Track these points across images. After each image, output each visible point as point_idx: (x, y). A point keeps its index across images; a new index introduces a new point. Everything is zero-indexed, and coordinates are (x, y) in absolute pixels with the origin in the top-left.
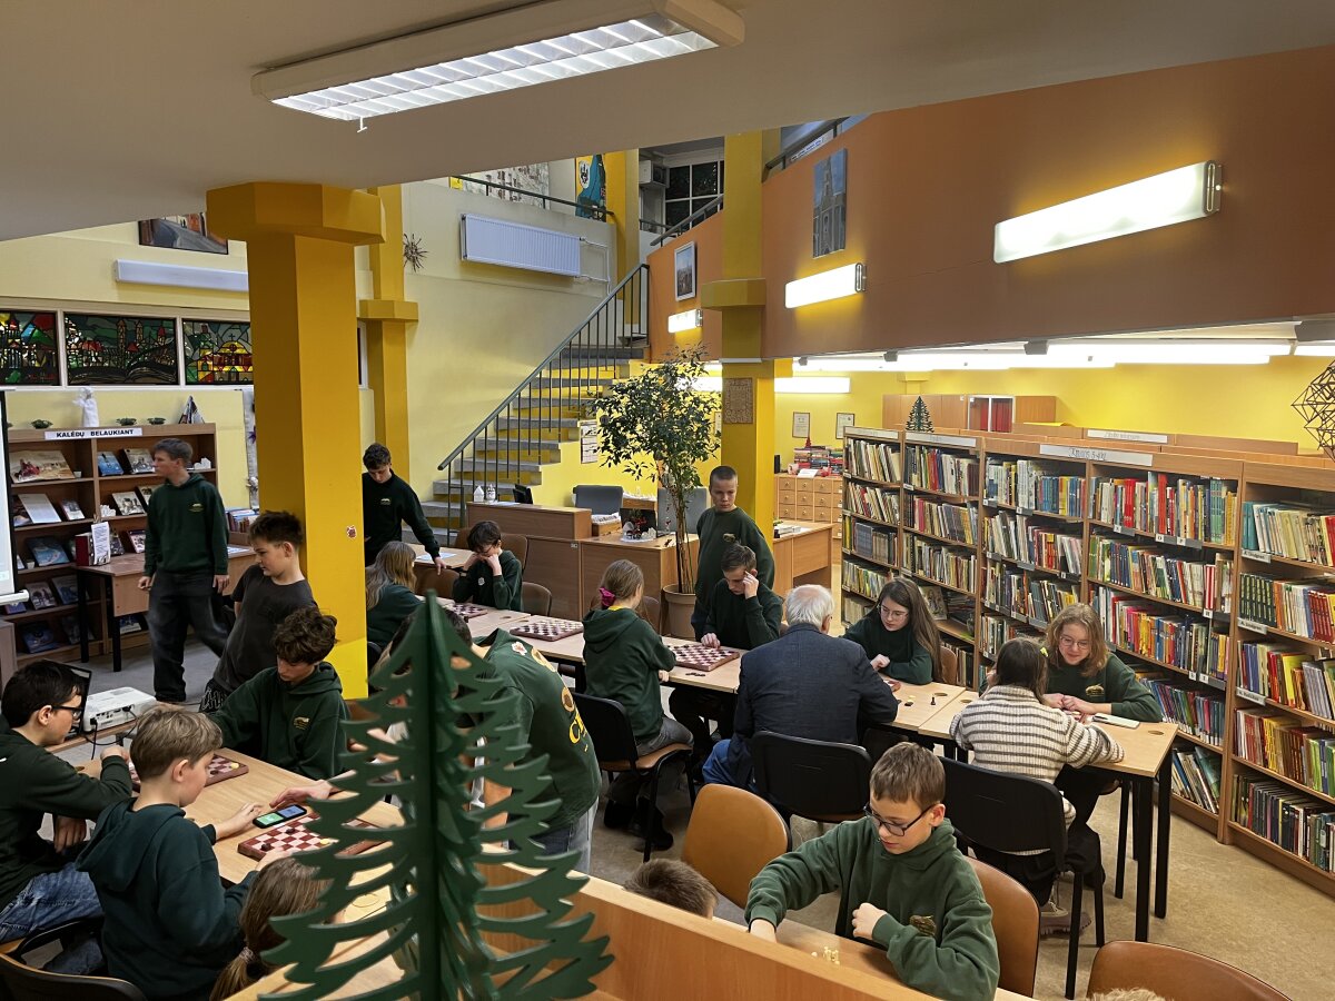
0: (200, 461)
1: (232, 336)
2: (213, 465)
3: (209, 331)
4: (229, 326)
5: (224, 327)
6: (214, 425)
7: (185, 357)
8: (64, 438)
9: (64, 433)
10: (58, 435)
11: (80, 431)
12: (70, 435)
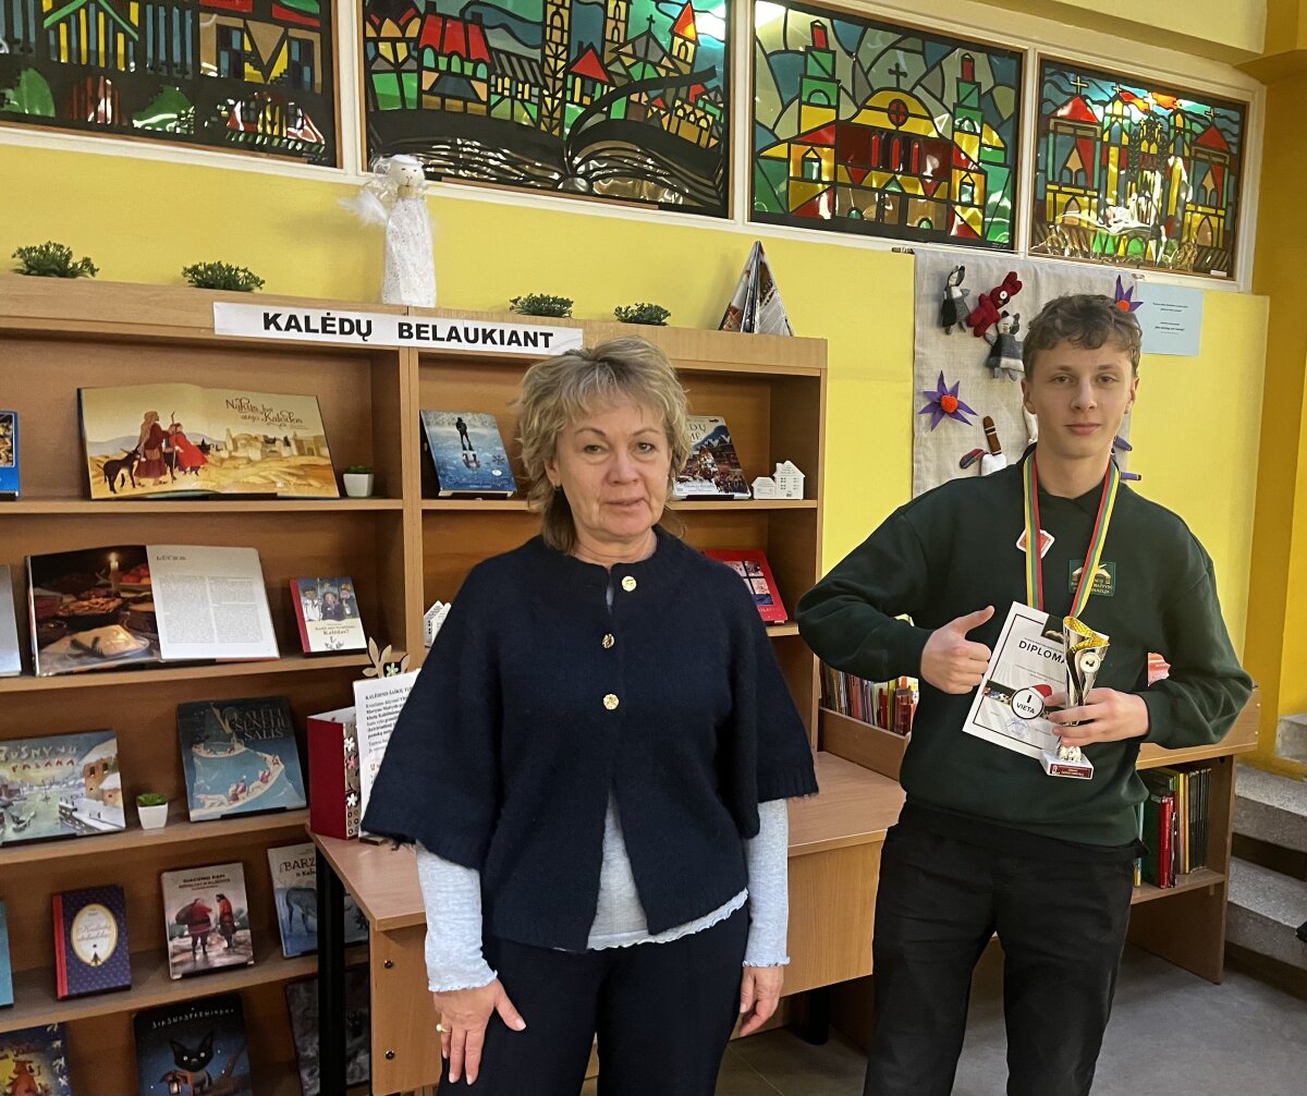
0: (771, 473)
1: (897, 72)
2: (811, 490)
3: (833, 45)
4: (893, 37)
5: (877, 41)
6: (821, 345)
7: (754, 123)
8: (293, 335)
9: (293, 317)
10: (269, 321)
11: (353, 316)
12: (316, 324)
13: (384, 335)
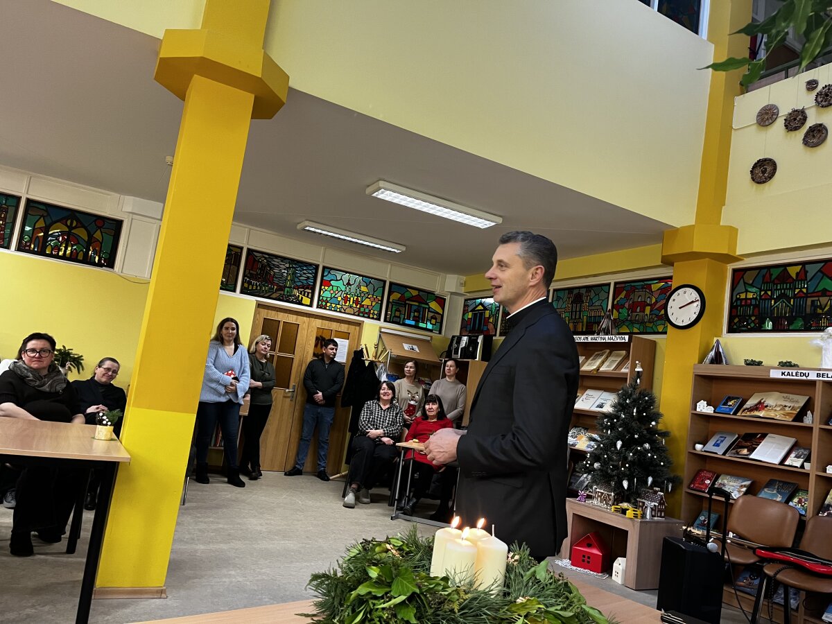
8: (788, 377)
9: (788, 373)
10: (783, 374)
11: (804, 372)
12: (794, 374)
13: (813, 376)
